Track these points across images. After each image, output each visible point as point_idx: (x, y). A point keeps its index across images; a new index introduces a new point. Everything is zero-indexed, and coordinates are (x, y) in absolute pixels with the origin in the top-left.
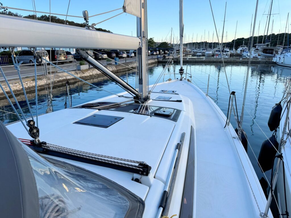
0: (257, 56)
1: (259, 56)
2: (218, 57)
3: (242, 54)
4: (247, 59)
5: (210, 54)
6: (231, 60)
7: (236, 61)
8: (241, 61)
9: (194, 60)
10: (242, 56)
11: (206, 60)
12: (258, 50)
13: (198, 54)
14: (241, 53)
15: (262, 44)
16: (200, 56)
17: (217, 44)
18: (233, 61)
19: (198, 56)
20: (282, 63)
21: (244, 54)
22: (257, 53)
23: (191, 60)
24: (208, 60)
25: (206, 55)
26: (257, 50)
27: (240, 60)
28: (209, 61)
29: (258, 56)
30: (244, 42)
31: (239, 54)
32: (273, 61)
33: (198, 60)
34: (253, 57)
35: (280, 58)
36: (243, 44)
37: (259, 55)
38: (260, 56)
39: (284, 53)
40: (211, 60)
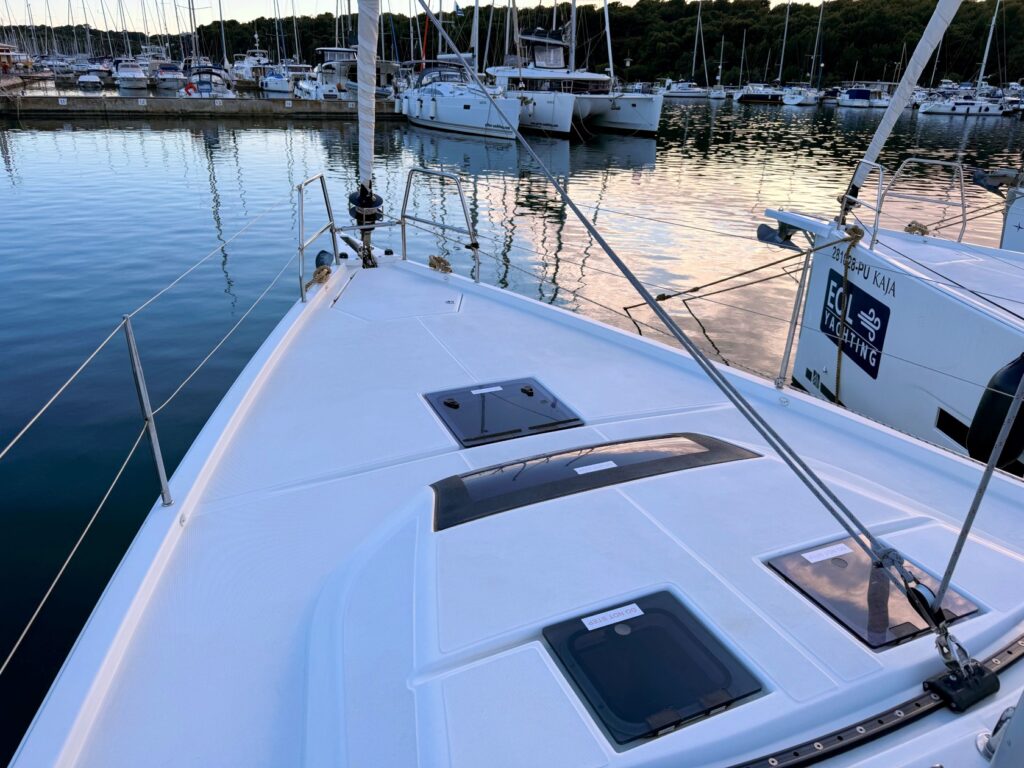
0: (336, 92)
1: (342, 93)
2: (195, 95)
3: (262, 84)
4: (308, 105)
5: (140, 80)
6: (255, 108)
7: (271, 111)
8: (289, 111)
9: (97, 108)
10: (262, 90)
11: (150, 109)
12: (334, 69)
13: (83, 78)
14: (257, 78)
15: (334, 46)
16: (95, 87)
17: (137, 39)
18: (259, 110)
19: (85, 87)
20: (432, 118)
21: (271, 82)
22: (332, 81)
23: (80, 107)
24: (163, 110)
25: (124, 84)
26: (331, 71)
27: (284, 106)
28: (166, 112)
29: (338, 94)
30: (256, 36)
31: (248, 83)
32: (397, 110)
33: (115, 108)
34: (326, 96)
35: (422, 102)
36: (257, 45)
37: (340, 90)
38: (345, 91)
39: (426, 85)
40: (176, 110)
